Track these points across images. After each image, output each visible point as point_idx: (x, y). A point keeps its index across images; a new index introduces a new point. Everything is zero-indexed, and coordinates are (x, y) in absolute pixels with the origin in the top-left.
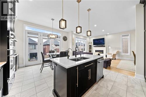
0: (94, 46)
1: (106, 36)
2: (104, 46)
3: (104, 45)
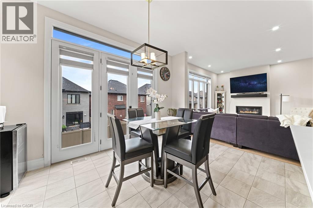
0: (232, 97)
1: (269, 67)
2: (266, 96)
3: (265, 93)
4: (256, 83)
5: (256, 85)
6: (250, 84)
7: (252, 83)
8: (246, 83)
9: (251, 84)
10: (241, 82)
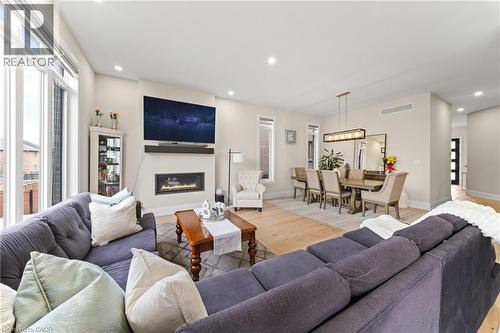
0: (148, 149)
3: (210, 146)
4: (195, 119)
5: (195, 124)
6: (182, 122)
7: (188, 120)
8: (175, 119)
9: (186, 122)
10: (163, 117)
